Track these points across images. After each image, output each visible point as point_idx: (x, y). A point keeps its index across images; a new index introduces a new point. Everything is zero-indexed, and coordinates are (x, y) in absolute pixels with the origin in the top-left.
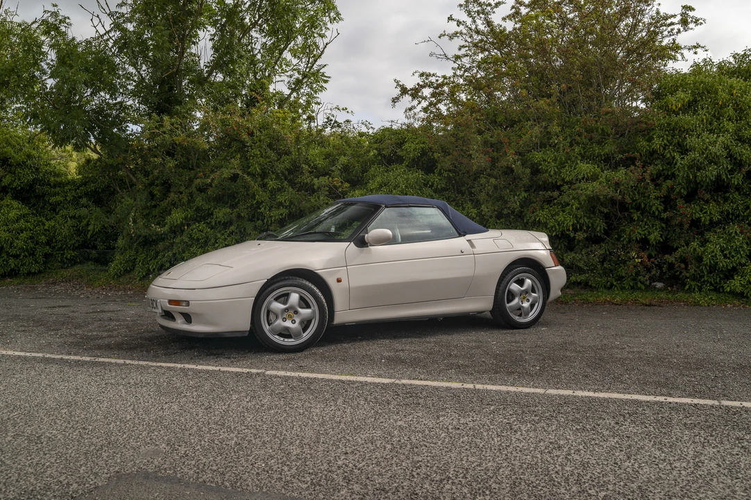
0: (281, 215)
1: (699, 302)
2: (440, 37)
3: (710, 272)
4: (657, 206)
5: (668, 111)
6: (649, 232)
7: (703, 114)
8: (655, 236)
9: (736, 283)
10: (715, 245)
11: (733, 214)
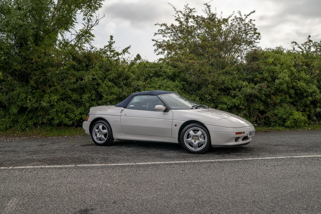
0: (112, 98)
1: (279, 130)
2: (155, 25)
3: (279, 120)
4: (264, 97)
5: (266, 64)
6: (260, 106)
7: (279, 66)
8: (262, 108)
9: (288, 123)
10: (280, 111)
11: (281, 100)
